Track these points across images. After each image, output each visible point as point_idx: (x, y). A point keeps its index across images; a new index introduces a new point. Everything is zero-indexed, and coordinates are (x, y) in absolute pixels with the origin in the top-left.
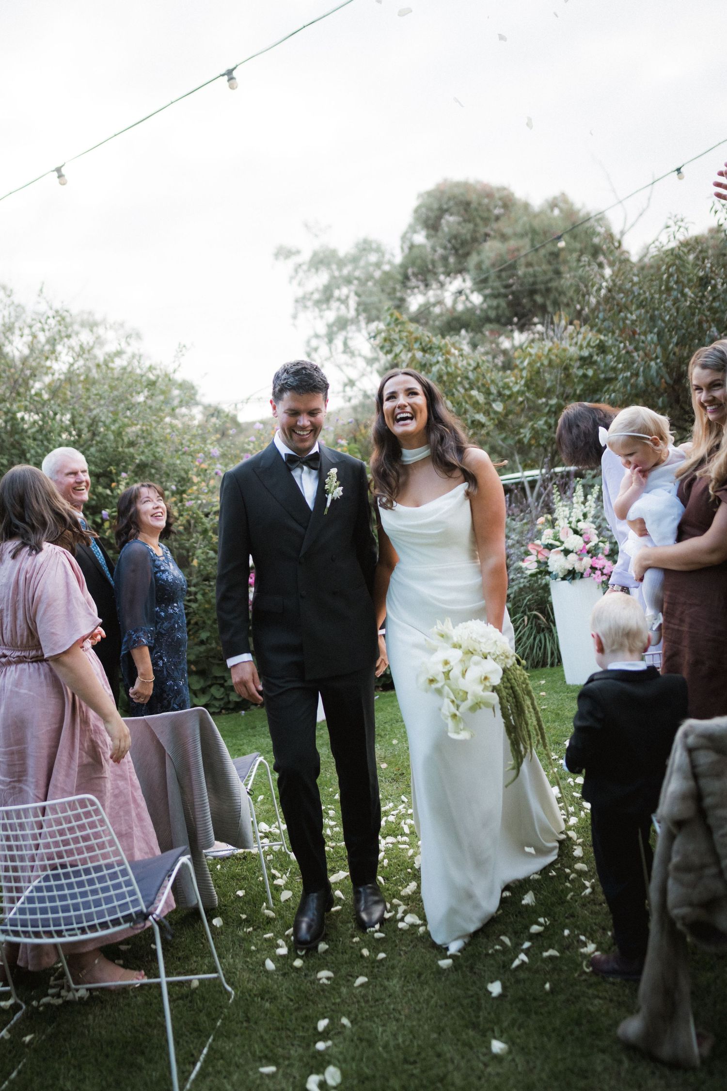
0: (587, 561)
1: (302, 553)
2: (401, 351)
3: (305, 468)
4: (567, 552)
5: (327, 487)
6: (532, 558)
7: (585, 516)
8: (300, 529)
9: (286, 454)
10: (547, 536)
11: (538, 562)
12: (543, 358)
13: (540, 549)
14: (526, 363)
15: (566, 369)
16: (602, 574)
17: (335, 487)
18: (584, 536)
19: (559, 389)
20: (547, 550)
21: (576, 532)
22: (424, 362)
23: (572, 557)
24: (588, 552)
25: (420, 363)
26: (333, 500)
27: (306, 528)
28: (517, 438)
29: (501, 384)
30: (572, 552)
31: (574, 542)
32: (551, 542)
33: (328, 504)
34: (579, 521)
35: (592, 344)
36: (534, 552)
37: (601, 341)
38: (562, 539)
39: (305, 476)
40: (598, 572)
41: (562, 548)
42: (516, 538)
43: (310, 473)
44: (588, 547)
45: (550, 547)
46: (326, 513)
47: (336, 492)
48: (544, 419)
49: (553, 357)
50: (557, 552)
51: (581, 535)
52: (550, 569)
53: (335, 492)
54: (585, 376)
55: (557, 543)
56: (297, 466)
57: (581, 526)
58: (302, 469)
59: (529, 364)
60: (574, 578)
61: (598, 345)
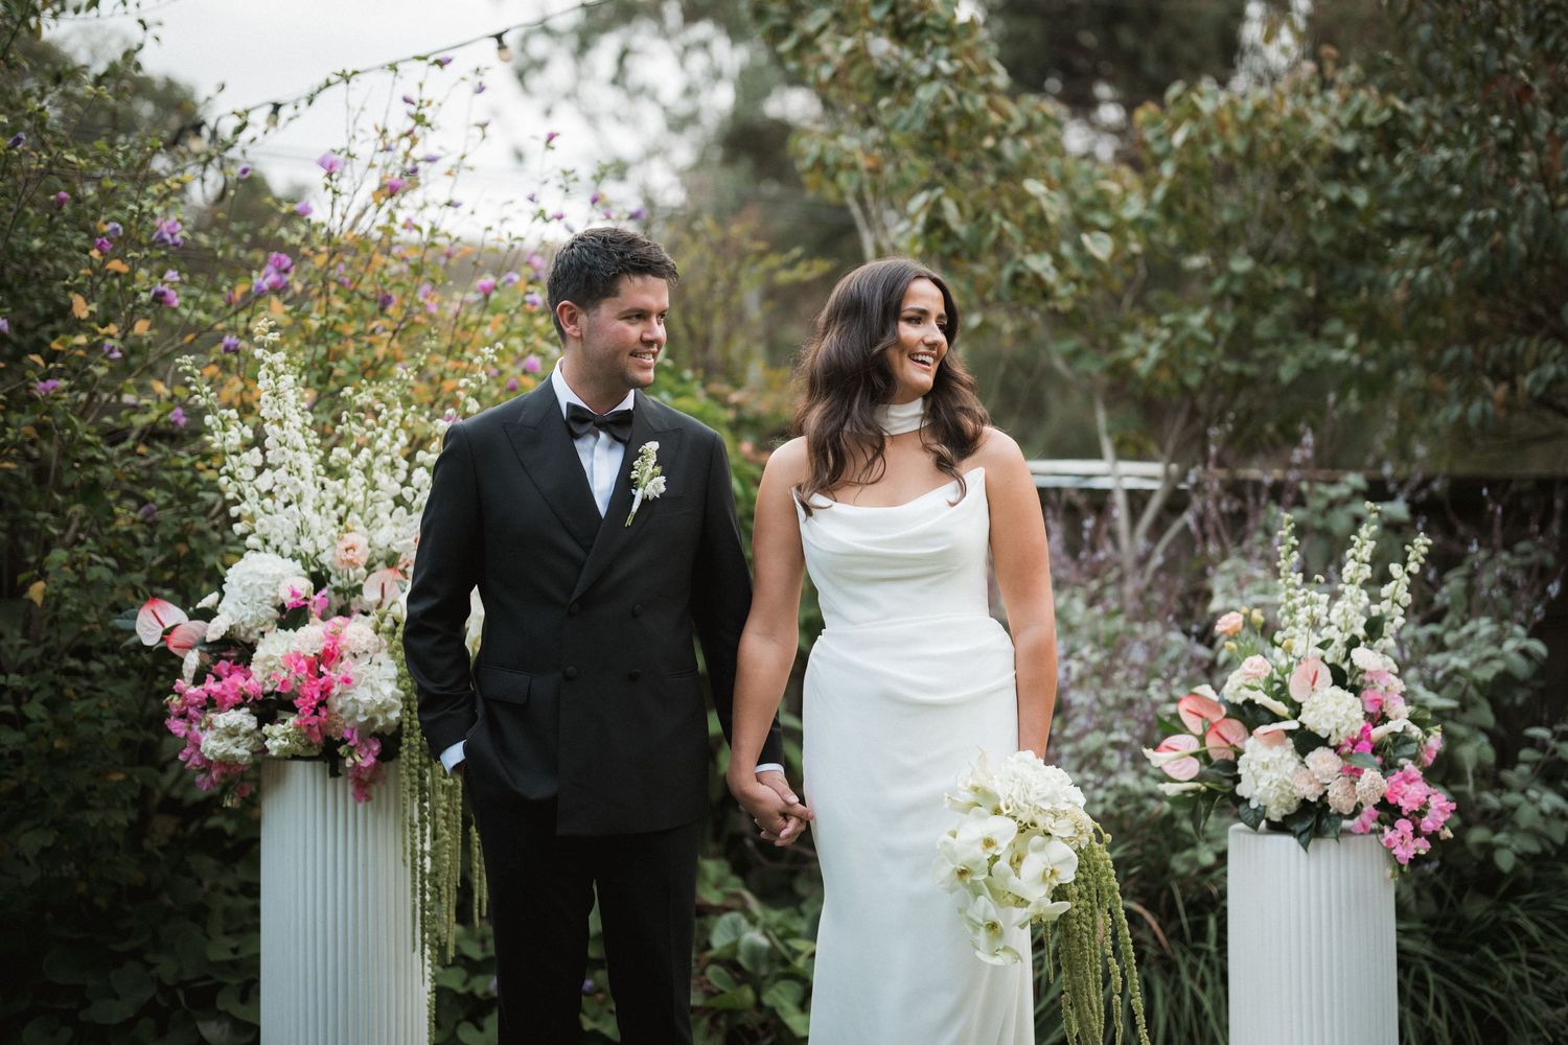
0: (1372, 782)
1: (576, 594)
2: (822, 29)
3: (603, 435)
4: (1306, 741)
5: (634, 474)
6: (1185, 743)
7: (1374, 628)
8: (578, 552)
9: (569, 405)
10: (1245, 680)
11: (1204, 757)
12: (1231, 132)
13: (1216, 718)
14: (1178, 138)
15: (1287, 177)
16: (1417, 833)
17: (653, 476)
18: (1368, 694)
19: (1256, 233)
20: (1236, 724)
21: (1339, 678)
22: (888, 72)
23: (1322, 761)
24: (1378, 749)
25: (879, 72)
26: (645, 501)
27: (587, 549)
28: (1110, 359)
29: (1086, 194)
30: (1324, 742)
31: (1329, 710)
32: (1261, 698)
33: (635, 507)
34: (1353, 643)
35: (1367, 119)
36: (1194, 724)
37: (1396, 112)
38: (1296, 696)
39: (599, 451)
40: (1404, 826)
41: (1293, 725)
42: (1096, 658)
43: (611, 447)
44: (1378, 732)
45: (1250, 715)
46: (629, 522)
47: (652, 484)
48: (1206, 312)
49: (1264, 133)
50: (1273, 740)
51: (1356, 690)
52: (1242, 790)
53: (650, 485)
54: (1344, 205)
55: (1280, 708)
56: (588, 432)
57: (1362, 656)
58: (597, 436)
59: (1189, 142)
60: (1317, 832)
61: (1383, 126)
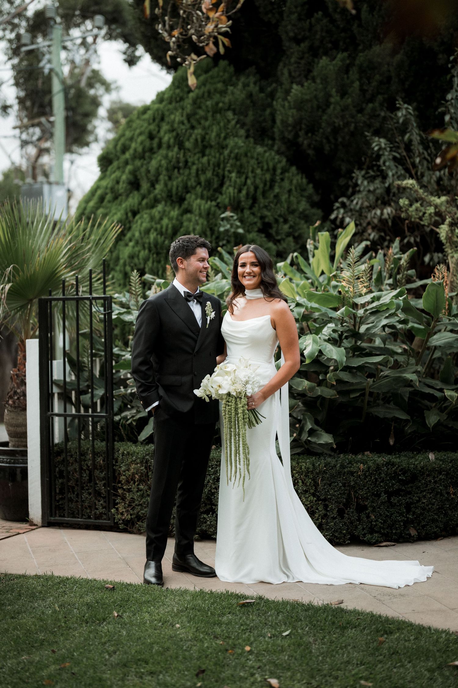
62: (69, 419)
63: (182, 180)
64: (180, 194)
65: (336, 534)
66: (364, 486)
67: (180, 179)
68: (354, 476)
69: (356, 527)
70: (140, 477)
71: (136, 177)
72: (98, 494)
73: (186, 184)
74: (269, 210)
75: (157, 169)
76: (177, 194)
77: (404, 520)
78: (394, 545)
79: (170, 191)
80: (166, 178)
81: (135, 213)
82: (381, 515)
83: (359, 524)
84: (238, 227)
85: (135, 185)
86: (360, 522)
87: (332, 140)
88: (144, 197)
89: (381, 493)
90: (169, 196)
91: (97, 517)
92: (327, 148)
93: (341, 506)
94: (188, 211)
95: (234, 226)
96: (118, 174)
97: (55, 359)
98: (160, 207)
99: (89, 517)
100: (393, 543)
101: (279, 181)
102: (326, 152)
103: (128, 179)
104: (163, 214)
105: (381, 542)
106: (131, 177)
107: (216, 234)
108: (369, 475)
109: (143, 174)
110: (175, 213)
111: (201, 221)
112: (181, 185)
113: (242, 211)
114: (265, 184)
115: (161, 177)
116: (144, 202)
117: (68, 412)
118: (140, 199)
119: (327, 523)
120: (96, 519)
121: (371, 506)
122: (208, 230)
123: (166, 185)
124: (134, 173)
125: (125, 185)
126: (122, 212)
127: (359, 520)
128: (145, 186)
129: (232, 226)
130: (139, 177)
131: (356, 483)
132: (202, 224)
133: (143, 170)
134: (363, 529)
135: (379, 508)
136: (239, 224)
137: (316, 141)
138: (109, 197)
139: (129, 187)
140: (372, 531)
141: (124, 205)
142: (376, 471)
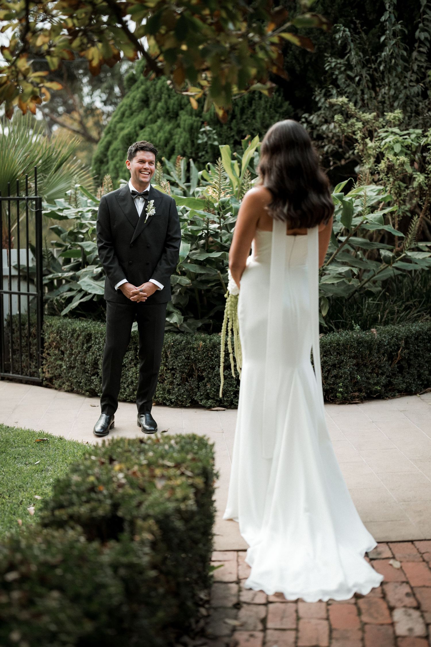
62: (31, 298)
63: (178, 99)
64: (175, 111)
65: (180, 398)
66: (203, 361)
67: (175, 98)
68: (194, 351)
69: (196, 394)
70: (56, 344)
71: (147, 95)
72: (31, 356)
73: (181, 102)
74: (247, 125)
75: (161, 89)
76: (173, 111)
77: (234, 390)
78: (224, 410)
79: (168, 108)
80: (167, 96)
81: (142, 127)
82: (215, 385)
83: (198, 391)
84: (215, 140)
85: (145, 102)
86: (198, 389)
87: (302, 61)
88: (150, 113)
89: (215, 367)
90: (167, 112)
91: (32, 375)
92: (298, 68)
93: (185, 375)
94: (178, 126)
95: (212, 139)
96: (135, 93)
97: (12, 248)
98: (159, 122)
99: (26, 375)
100: (224, 409)
101: (257, 99)
102: (298, 72)
103: (140, 97)
104: (161, 128)
105: (214, 407)
106: (143, 96)
107: (196, 146)
108: (206, 352)
109: (152, 93)
110: (168, 127)
111: (184, 134)
112: (176, 103)
113: (221, 126)
114: (244, 102)
115: (163, 95)
116: (149, 118)
117: (31, 292)
118: (147, 115)
119: (173, 389)
120: (31, 376)
121: (208, 377)
122: (189, 142)
123: (166, 102)
124: (146, 92)
125: (137, 103)
126: (132, 126)
127: (198, 388)
128: (152, 104)
129: (209, 138)
130: (149, 96)
131: (195, 357)
132: (185, 137)
133: (152, 89)
134: (201, 395)
135: (213, 379)
136: (216, 137)
137: (288, 62)
138: (127, 113)
139: (141, 104)
140: (208, 397)
141: (134, 120)
142: (212, 348)
